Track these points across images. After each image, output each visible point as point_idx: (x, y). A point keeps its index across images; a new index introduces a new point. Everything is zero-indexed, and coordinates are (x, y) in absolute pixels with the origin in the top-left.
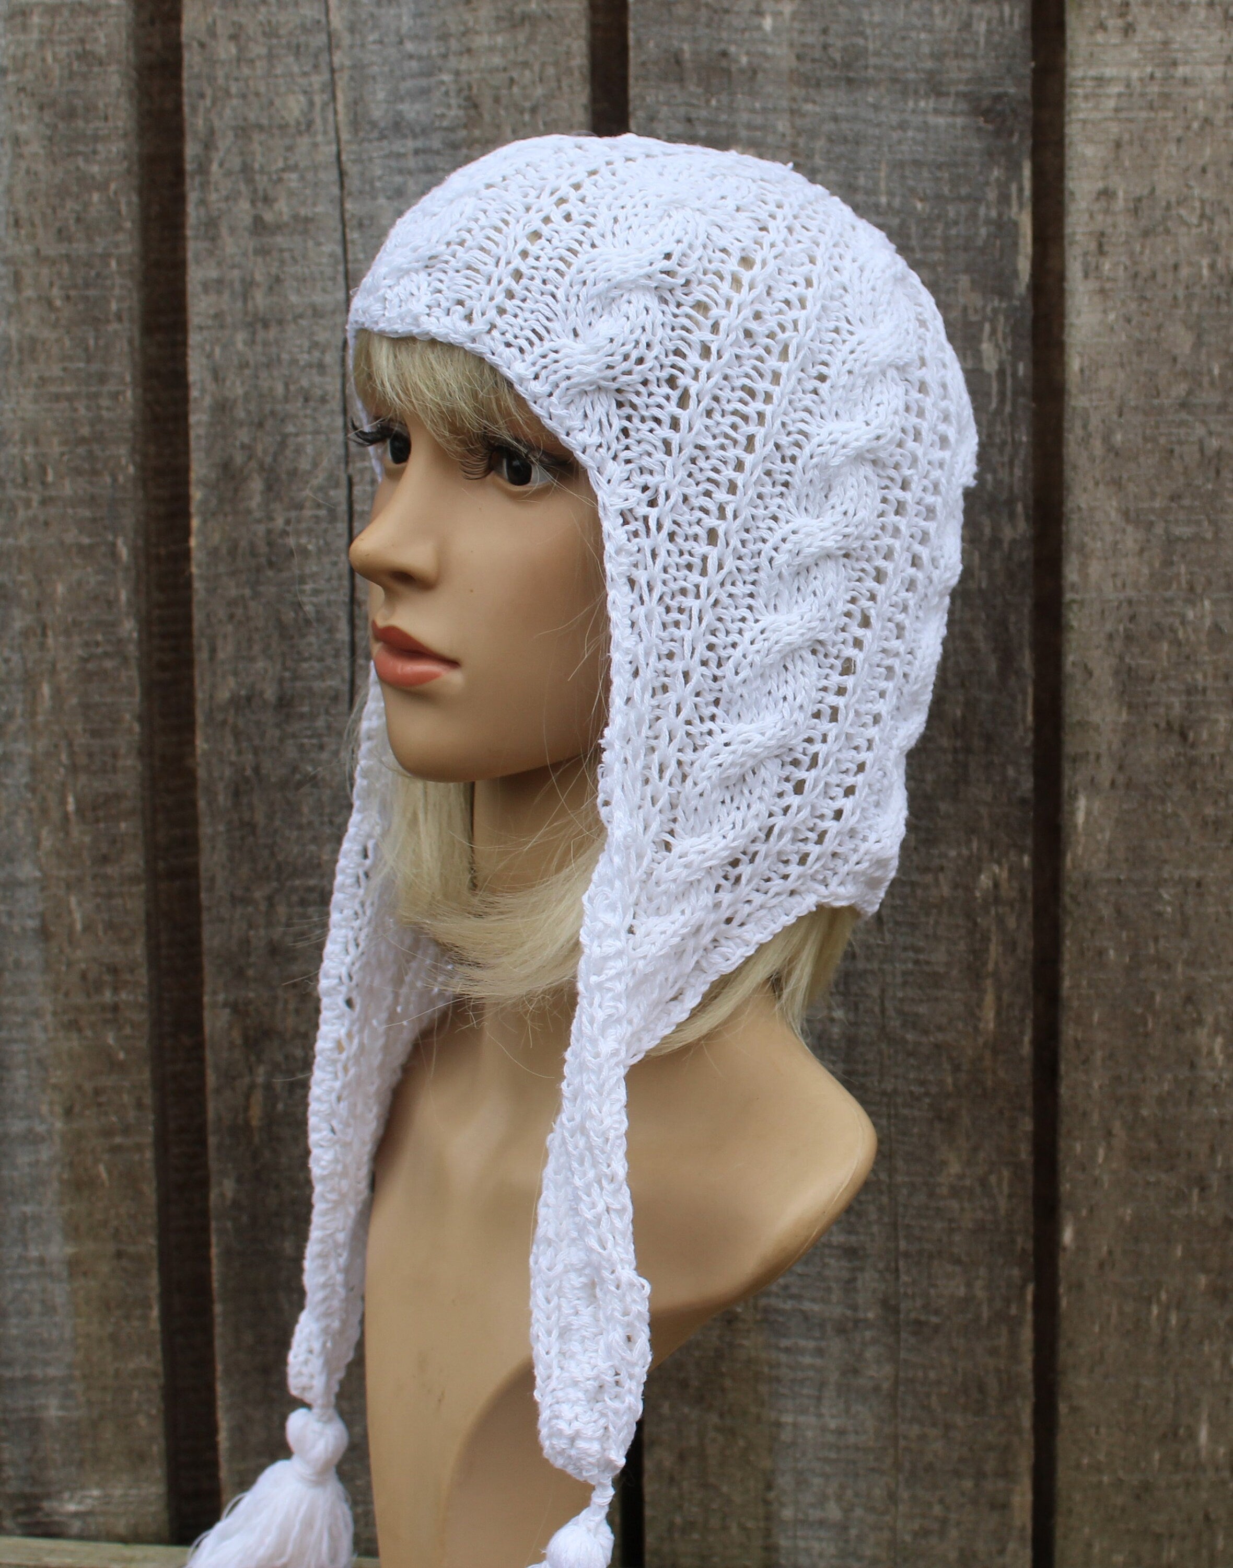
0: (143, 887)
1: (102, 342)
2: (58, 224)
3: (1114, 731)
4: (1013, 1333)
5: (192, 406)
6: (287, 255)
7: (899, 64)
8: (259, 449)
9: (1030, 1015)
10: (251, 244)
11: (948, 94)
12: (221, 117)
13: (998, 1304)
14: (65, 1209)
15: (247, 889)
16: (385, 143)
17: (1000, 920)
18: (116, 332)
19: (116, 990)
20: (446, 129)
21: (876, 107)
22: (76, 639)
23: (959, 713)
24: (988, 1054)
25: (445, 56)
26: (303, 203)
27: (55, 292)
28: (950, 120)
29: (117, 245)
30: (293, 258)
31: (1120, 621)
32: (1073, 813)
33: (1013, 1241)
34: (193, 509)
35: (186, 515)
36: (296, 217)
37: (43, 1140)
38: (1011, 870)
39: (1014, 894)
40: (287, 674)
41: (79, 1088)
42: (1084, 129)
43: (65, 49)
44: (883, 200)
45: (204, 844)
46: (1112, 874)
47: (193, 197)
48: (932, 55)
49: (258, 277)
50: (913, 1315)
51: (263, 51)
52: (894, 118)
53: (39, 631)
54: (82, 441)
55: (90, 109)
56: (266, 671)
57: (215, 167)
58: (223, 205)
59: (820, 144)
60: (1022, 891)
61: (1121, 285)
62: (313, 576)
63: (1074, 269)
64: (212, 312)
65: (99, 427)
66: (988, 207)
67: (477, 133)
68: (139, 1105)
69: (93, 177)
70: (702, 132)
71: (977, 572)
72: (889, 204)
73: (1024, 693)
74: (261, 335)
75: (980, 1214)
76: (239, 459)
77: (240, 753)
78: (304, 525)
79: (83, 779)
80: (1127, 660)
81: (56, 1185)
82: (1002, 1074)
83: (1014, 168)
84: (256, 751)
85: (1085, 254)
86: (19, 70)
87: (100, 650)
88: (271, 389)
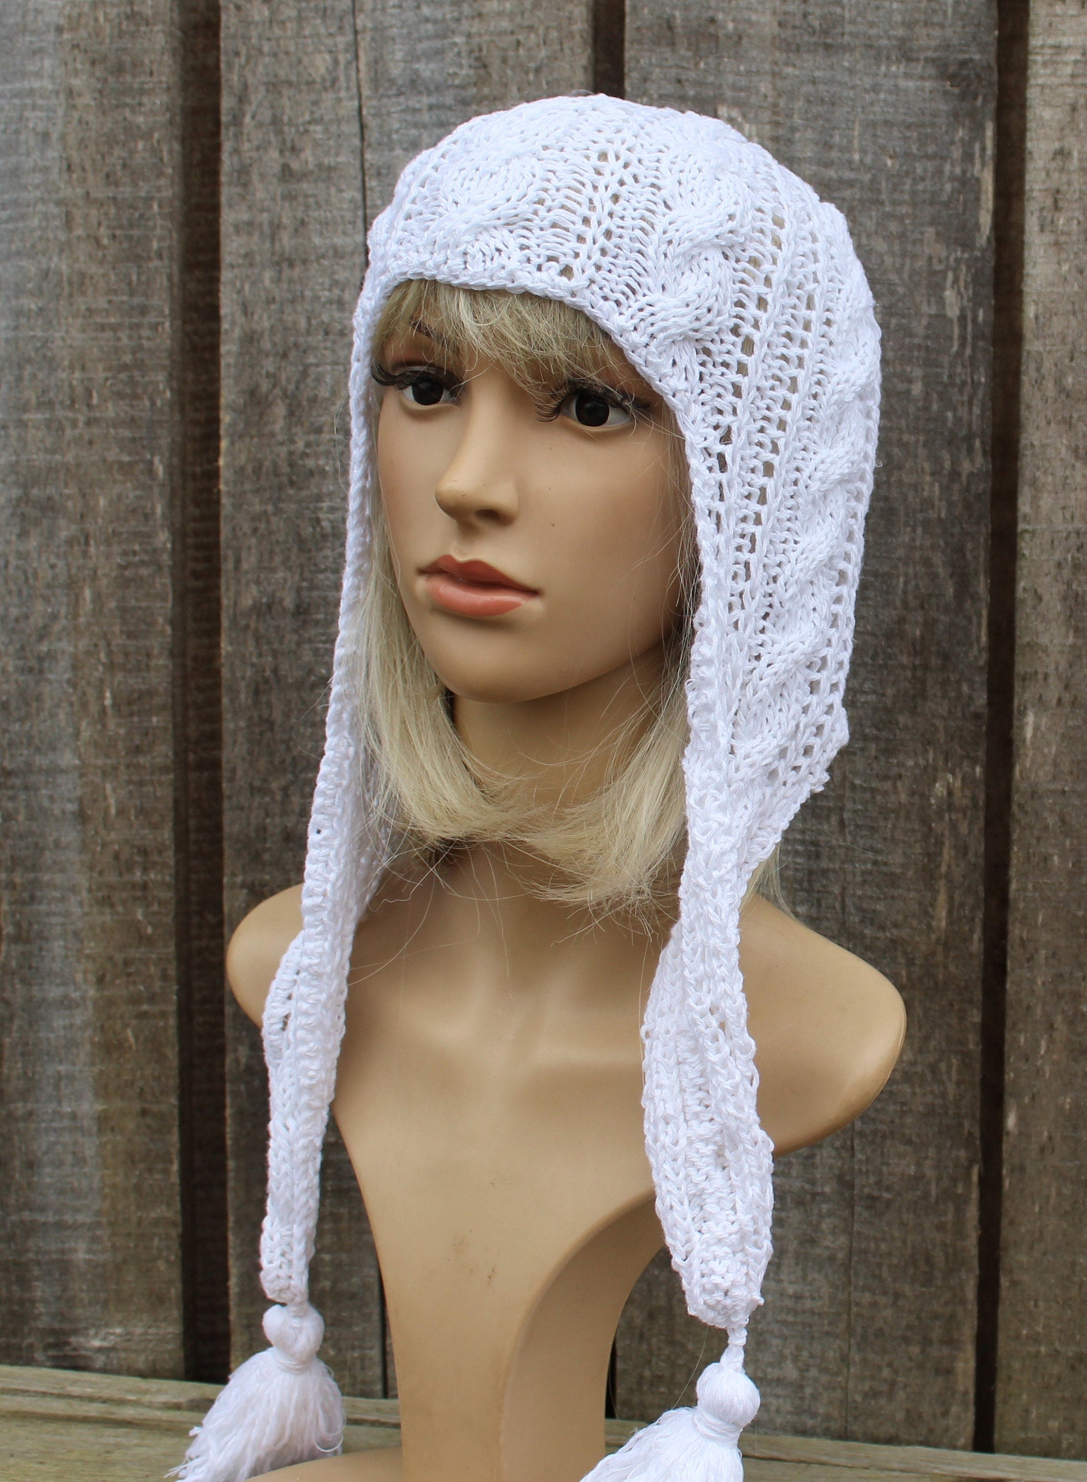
0: (172, 776)
1: (143, 278)
2: (106, 169)
3: (1062, 652)
4: (959, 1213)
5: (223, 337)
6: (311, 200)
7: (873, 32)
8: (284, 376)
9: (980, 915)
10: (279, 190)
11: (918, 60)
12: (254, 74)
13: (946, 1183)
14: (96, 1069)
15: (265, 780)
16: (402, 99)
17: (954, 826)
18: (157, 269)
19: (145, 870)
20: (457, 87)
21: (851, 71)
22: (116, 549)
23: (918, 633)
24: (940, 949)
25: (458, 20)
26: (327, 153)
27: (103, 231)
28: (918, 83)
29: (159, 189)
30: (317, 203)
31: (1068, 551)
32: (1022, 728)
33: (961, 1125)
34: (222, 432)
35: (215, 437)
36: (320, 166)
37: (78, 1005)
38: (963, 780)
39: (966, 802)
40: (305, 584)
41: (111, 959)
42: (1042, 93)
43: (115, 10)
44: (856, 157)
45: (227, 738)
46: (1057, 786)
47: (227, 146)
48: (903, 23)
49: (285, 221)
50: (866, 1191)
51: (293, 13)
52: (868, 82)
53: (82, 540)
54: (125, 367)
55: (136, 64)
56: (285, 580)
57: (247, 119)
58: (255, 155)
59: (799, 104)
60: (974, 799)
61: (1075, 238)
62: (330, 494)
63: (1032, 223)
64: (242, 251)
65: (139, 356)
66: (953, 165)
67: (486, 91)
68: (165, 977)
69: (139, 127)
70: (691, 93)
71: (936, 503)
72: (861, 161)
73: (979, 616)
74: (287, 272)
75: (929, 1098)
76: (265, 386)
77: (260, 655)
78: (322, 448)
79: (119, 677)
80: (1074, 586)
81: (88, 1047)
82: (952, 968)
83: (979, 128)
84: (275, 654)
85: (1042, 209)
86: (73, 29)
87: (137, 559)
88: (295, 323)
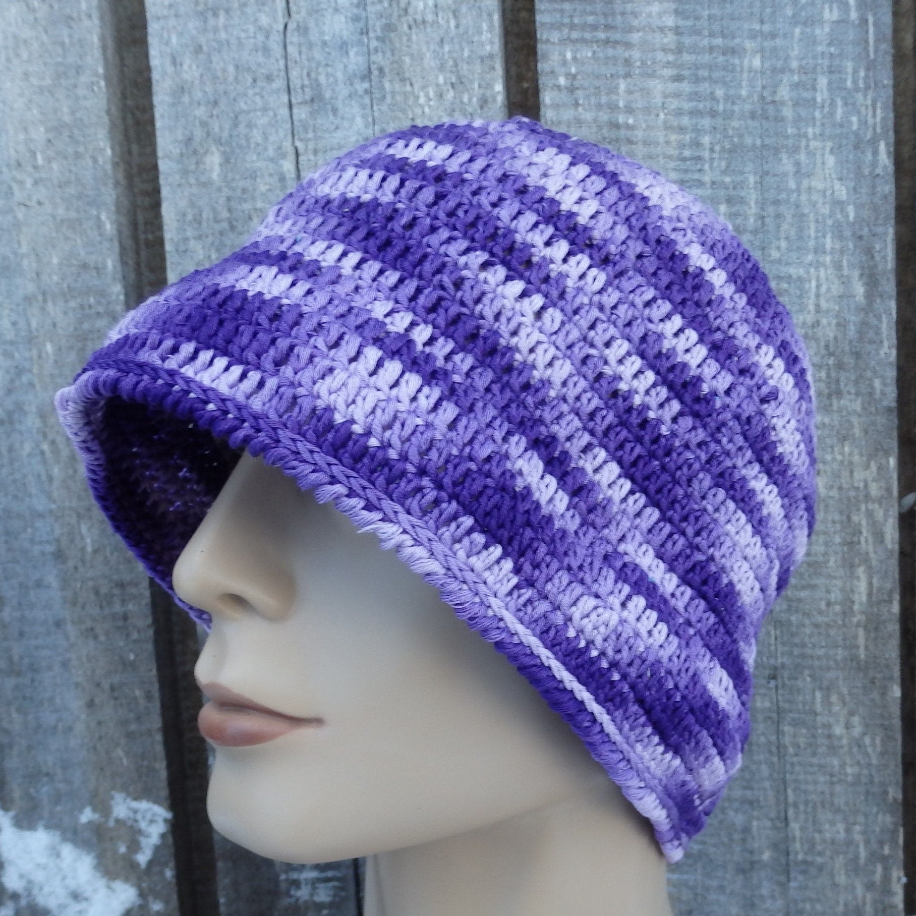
1: (75, 38)
8: (216, 126)
17: (870, 514)
18: (87, 29)
22: (73, 303)
50: (801, 856)
53: (40, 298)
60: (888, 490)
65: (78, 115)
74: (211, 22)
75: (857, 769)
76: (199, 135)
88: (223, 71)
